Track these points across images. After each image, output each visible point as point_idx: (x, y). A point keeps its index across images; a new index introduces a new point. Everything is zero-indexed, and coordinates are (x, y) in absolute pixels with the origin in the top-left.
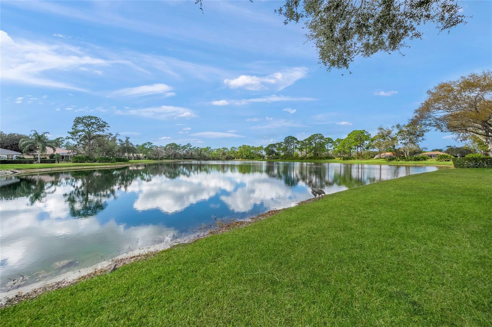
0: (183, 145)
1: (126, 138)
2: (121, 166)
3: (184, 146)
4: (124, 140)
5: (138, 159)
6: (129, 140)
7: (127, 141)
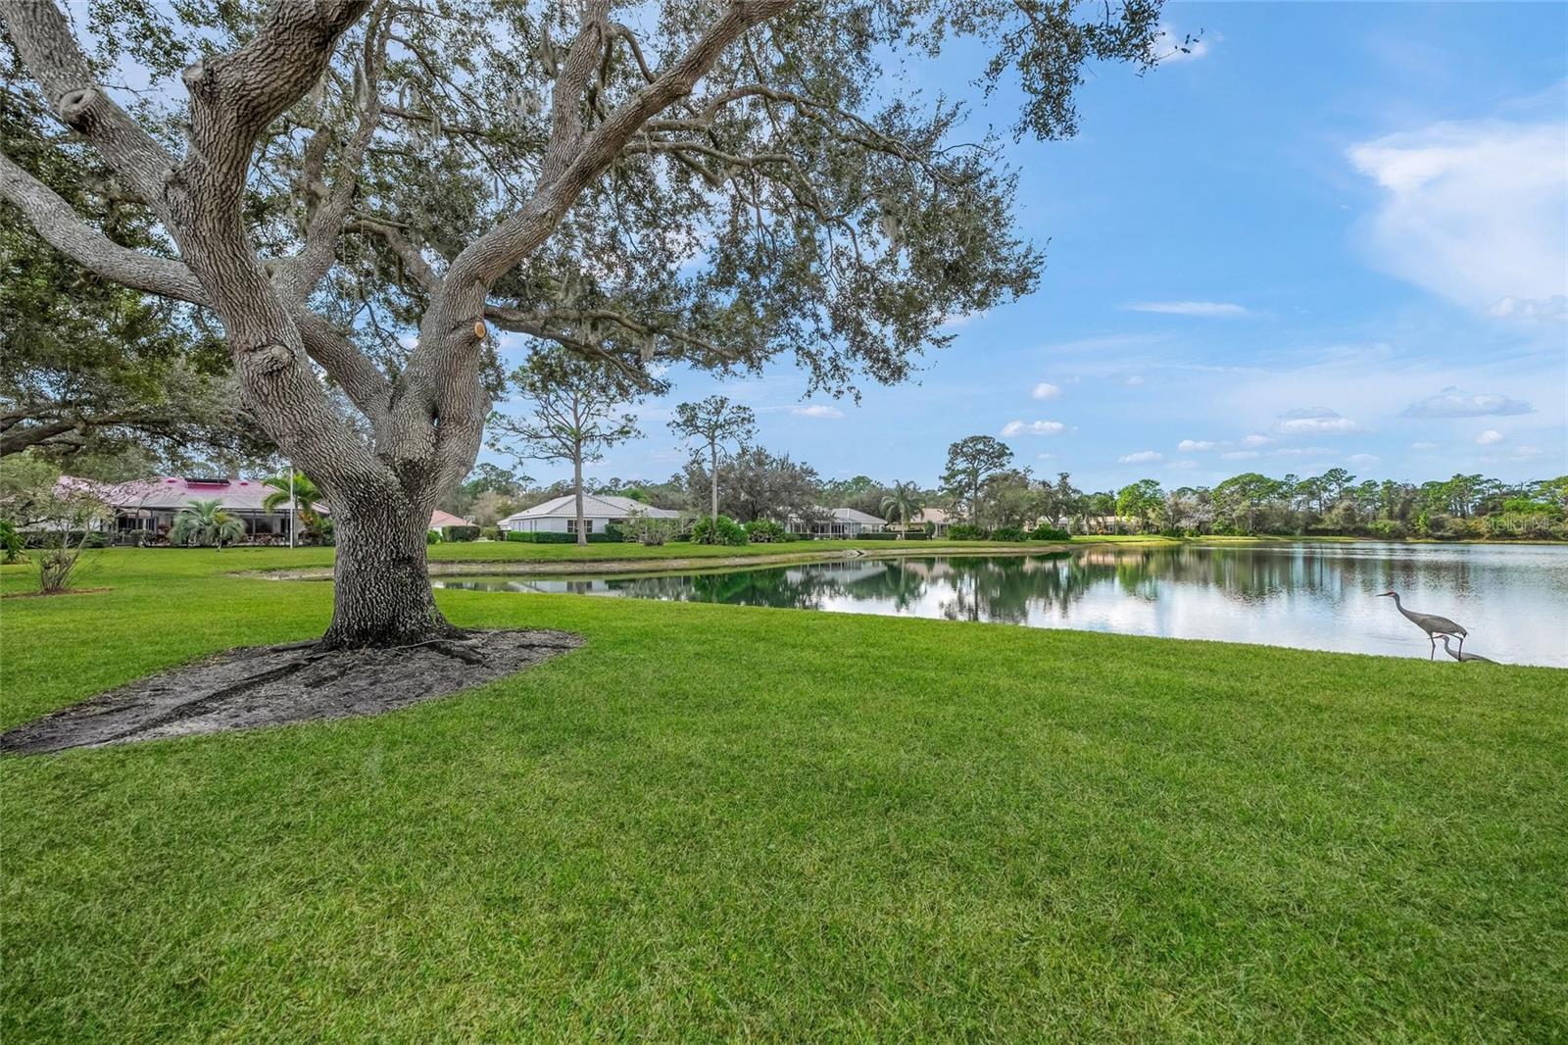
0: (1304, 478)
1: (1060, 478)
2: (1042, 549)
3: (1312, 481)
4: (1055, 481)
5: (1119, 534)
6: (1068, 480)
7: (1064, 486)
